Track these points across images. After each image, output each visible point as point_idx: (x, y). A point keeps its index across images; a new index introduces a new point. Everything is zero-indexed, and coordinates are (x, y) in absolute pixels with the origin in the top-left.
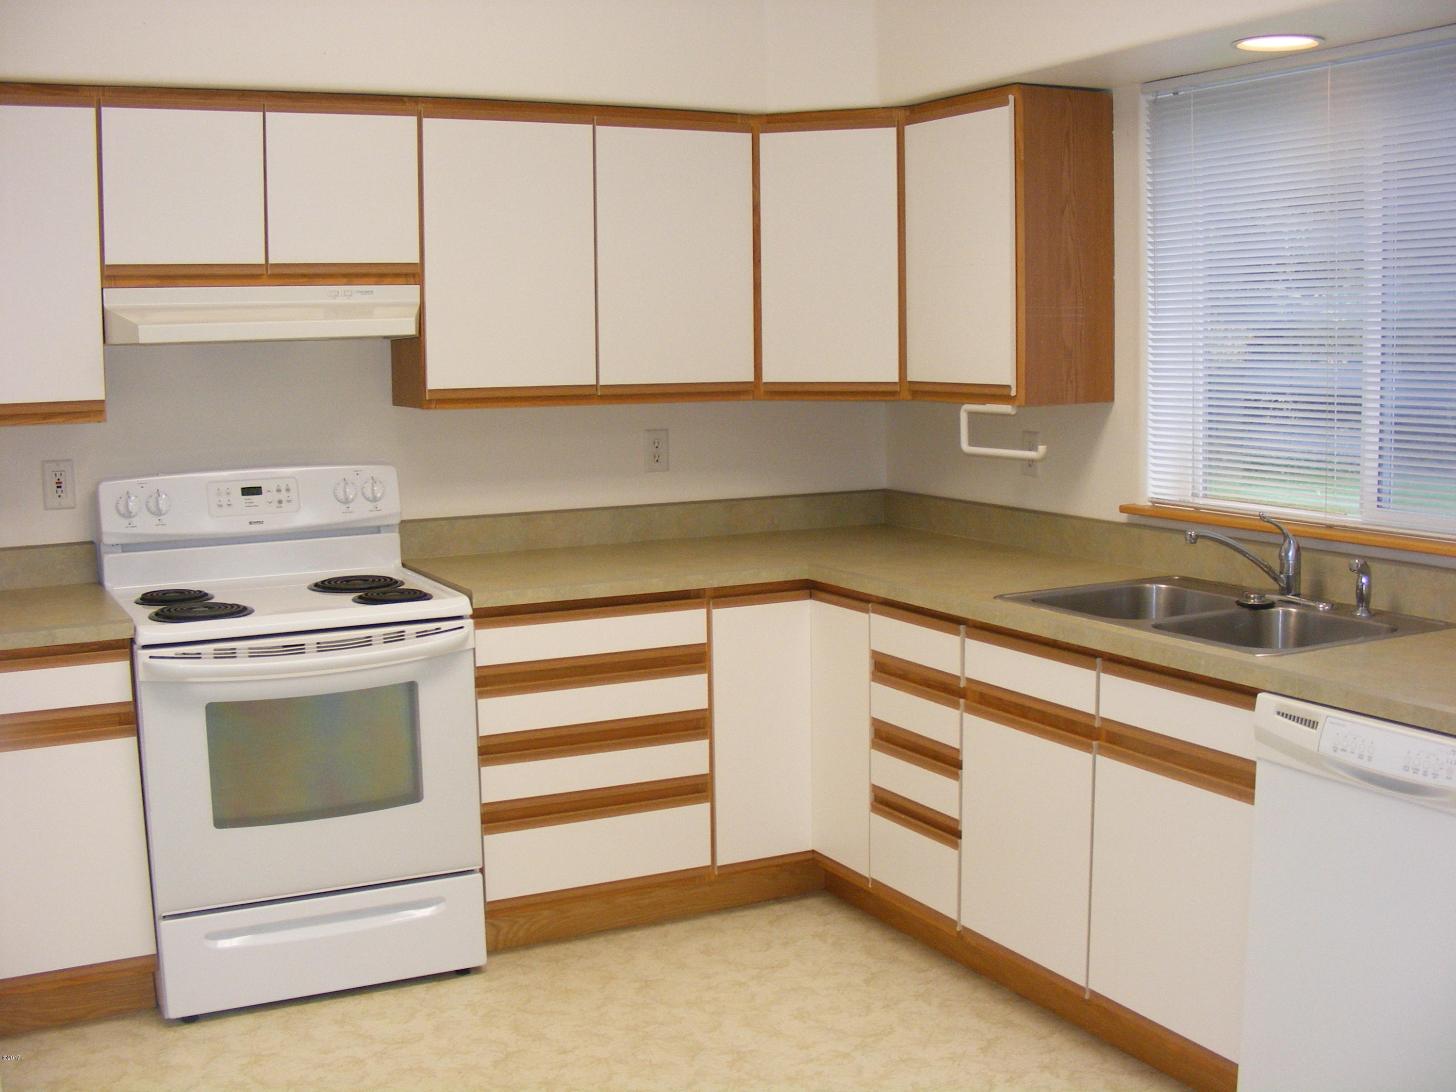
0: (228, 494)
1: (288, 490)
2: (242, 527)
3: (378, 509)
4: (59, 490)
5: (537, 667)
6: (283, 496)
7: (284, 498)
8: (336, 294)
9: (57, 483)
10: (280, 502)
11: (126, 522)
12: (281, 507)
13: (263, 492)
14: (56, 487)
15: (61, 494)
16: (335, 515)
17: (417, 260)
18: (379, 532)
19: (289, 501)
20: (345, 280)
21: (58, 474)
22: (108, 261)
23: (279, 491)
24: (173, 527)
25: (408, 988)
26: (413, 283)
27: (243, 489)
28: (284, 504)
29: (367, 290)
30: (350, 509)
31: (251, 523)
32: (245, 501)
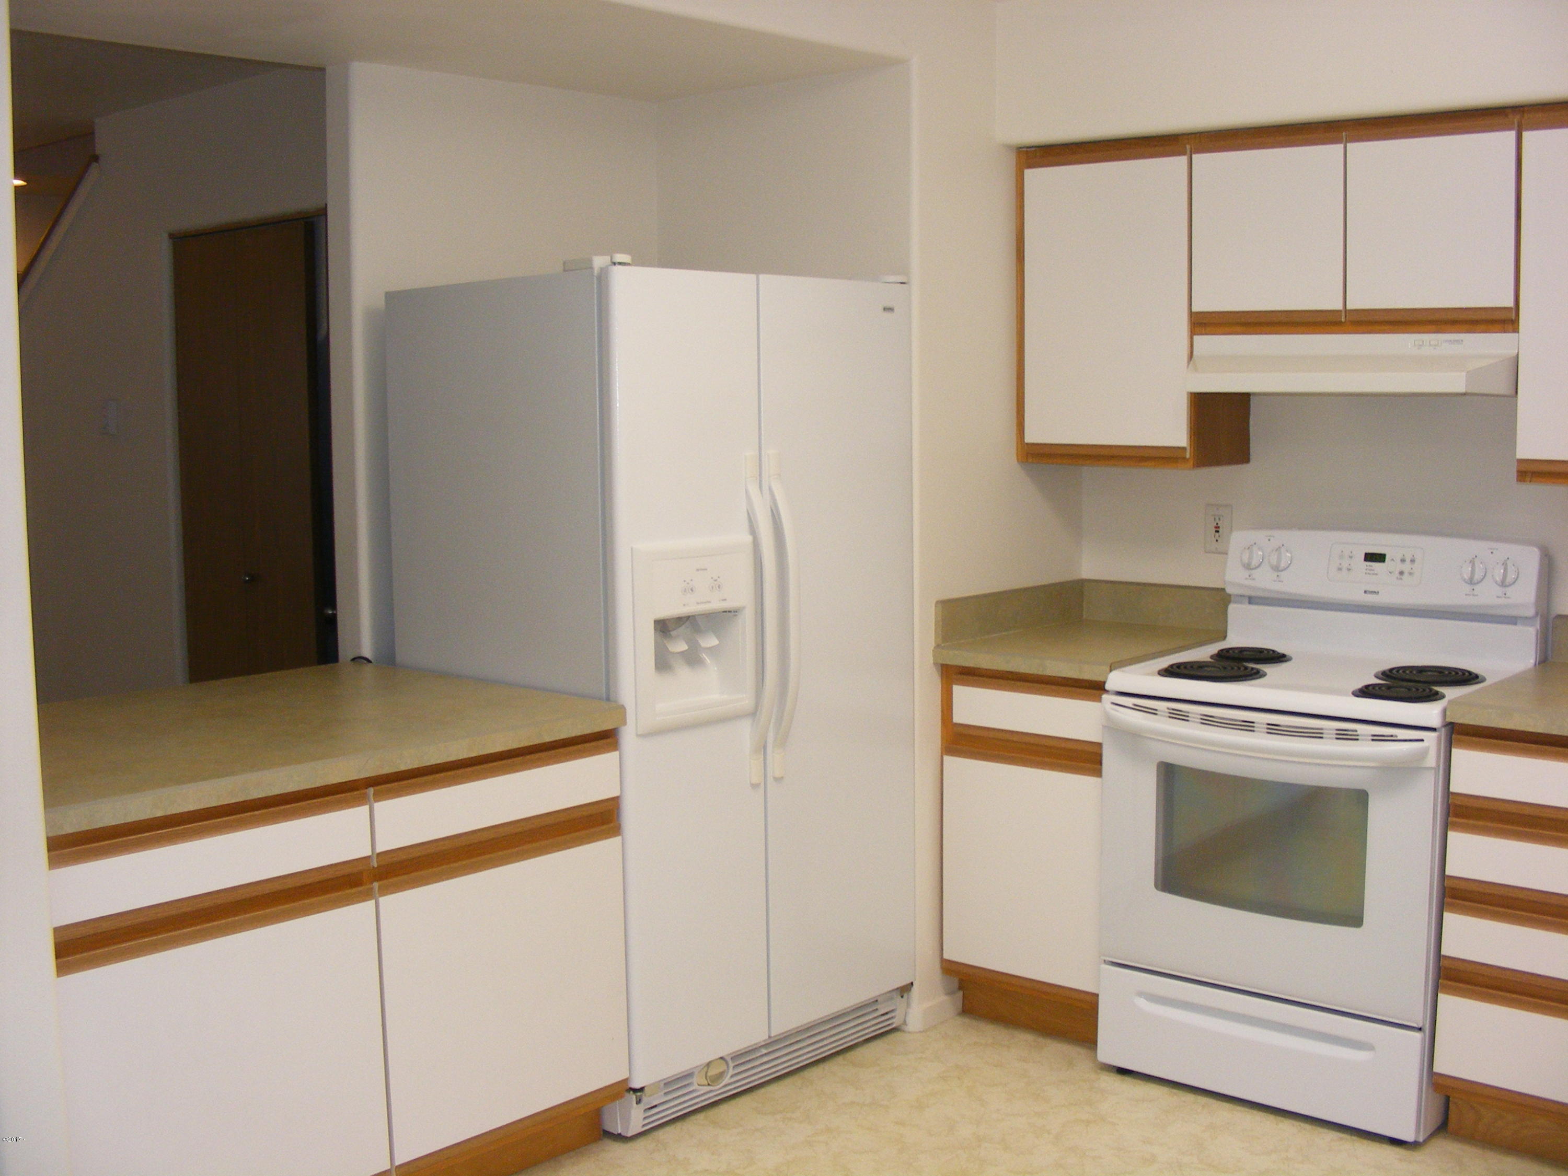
0: (1351, 557)
1: (1413, 561)
2: (1356, 595)
3: (1507, 596)
4: (1217, 534)
5: (1527, 811)
6: (1406, 567)
7: (1406, 571)
8: (1421, 343)
9: (1216, 527)
10: (1401, 573)
11: (1247, 573)
12: (1401, 579)
13: (1386, 560)
14: (1214, 531)
15: (1218, 538)
16: (1457, 596)
17: (1510, 303)
18: (1515, 624)
19: (1410, 574)
20: (1433, 327)
21: (1217, 519)
22: (1194, 309)
23: (1403, 561)
24: (1291, 585)
25: (1326, 1131)
26: (1511, 330)
27: (1366, 554)
28: (1406, 576)
29: (1457, 338)
30: (1475, 592)
31: (1365, 592)
32: (1366, 567)
